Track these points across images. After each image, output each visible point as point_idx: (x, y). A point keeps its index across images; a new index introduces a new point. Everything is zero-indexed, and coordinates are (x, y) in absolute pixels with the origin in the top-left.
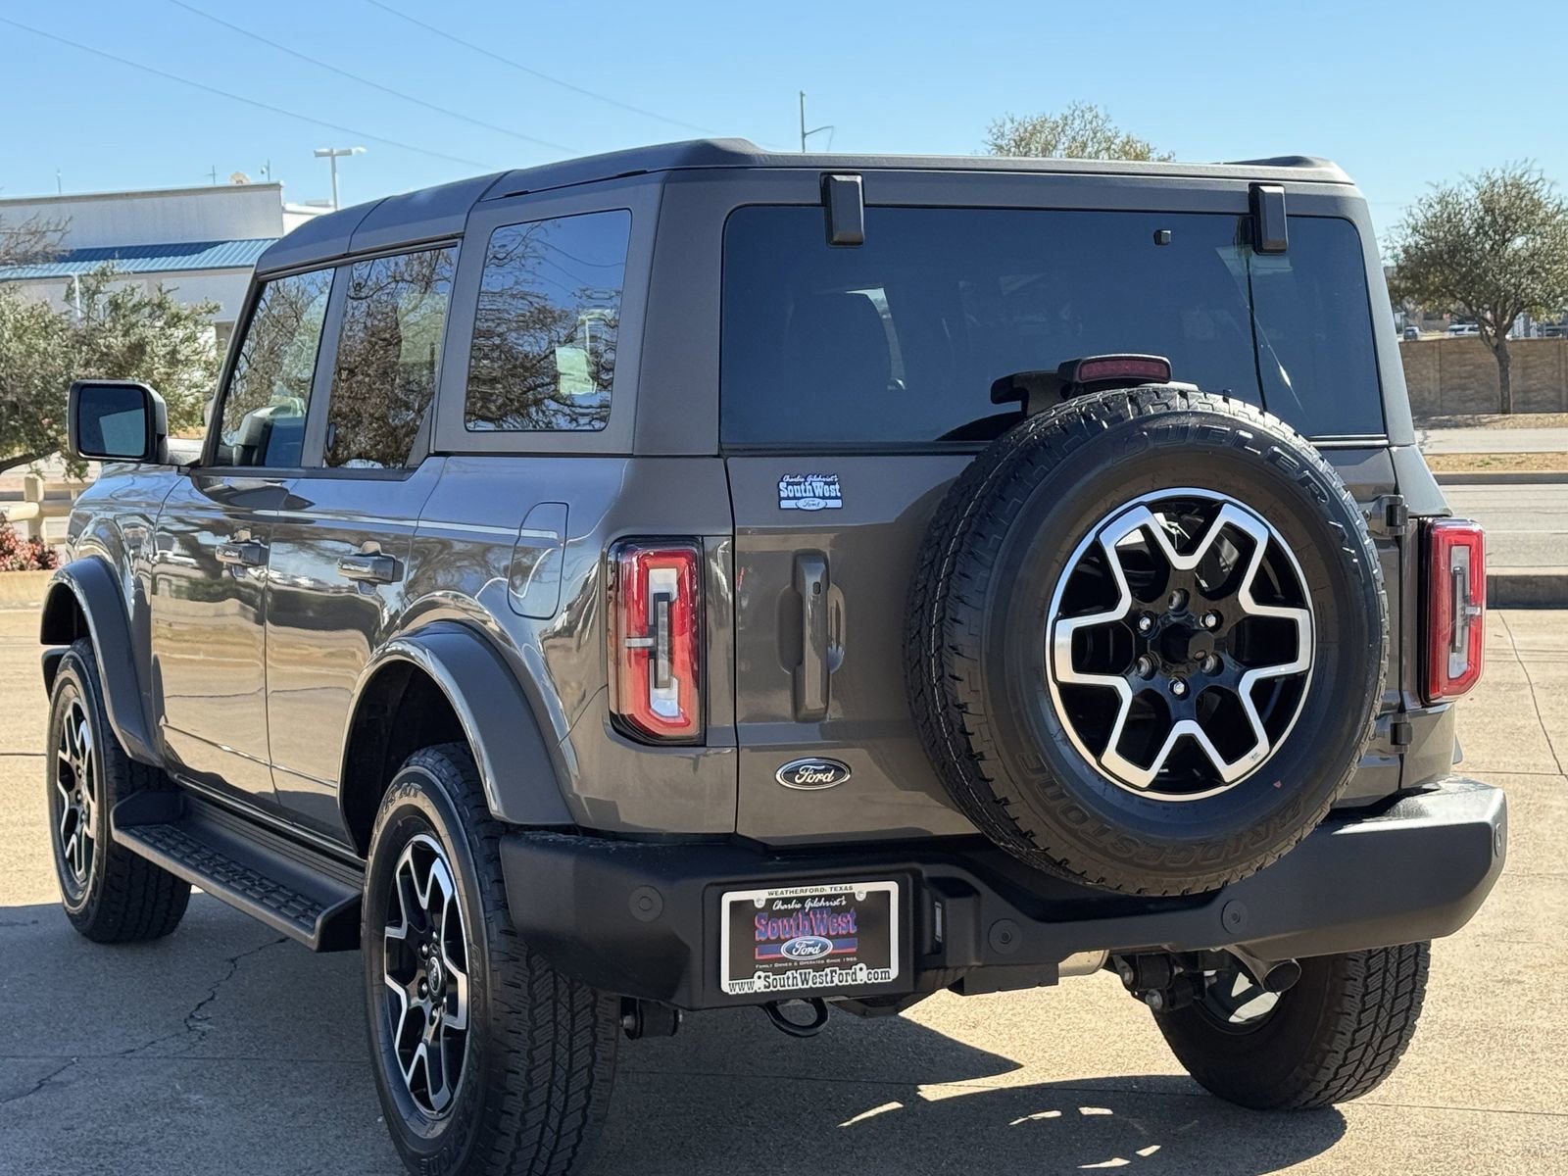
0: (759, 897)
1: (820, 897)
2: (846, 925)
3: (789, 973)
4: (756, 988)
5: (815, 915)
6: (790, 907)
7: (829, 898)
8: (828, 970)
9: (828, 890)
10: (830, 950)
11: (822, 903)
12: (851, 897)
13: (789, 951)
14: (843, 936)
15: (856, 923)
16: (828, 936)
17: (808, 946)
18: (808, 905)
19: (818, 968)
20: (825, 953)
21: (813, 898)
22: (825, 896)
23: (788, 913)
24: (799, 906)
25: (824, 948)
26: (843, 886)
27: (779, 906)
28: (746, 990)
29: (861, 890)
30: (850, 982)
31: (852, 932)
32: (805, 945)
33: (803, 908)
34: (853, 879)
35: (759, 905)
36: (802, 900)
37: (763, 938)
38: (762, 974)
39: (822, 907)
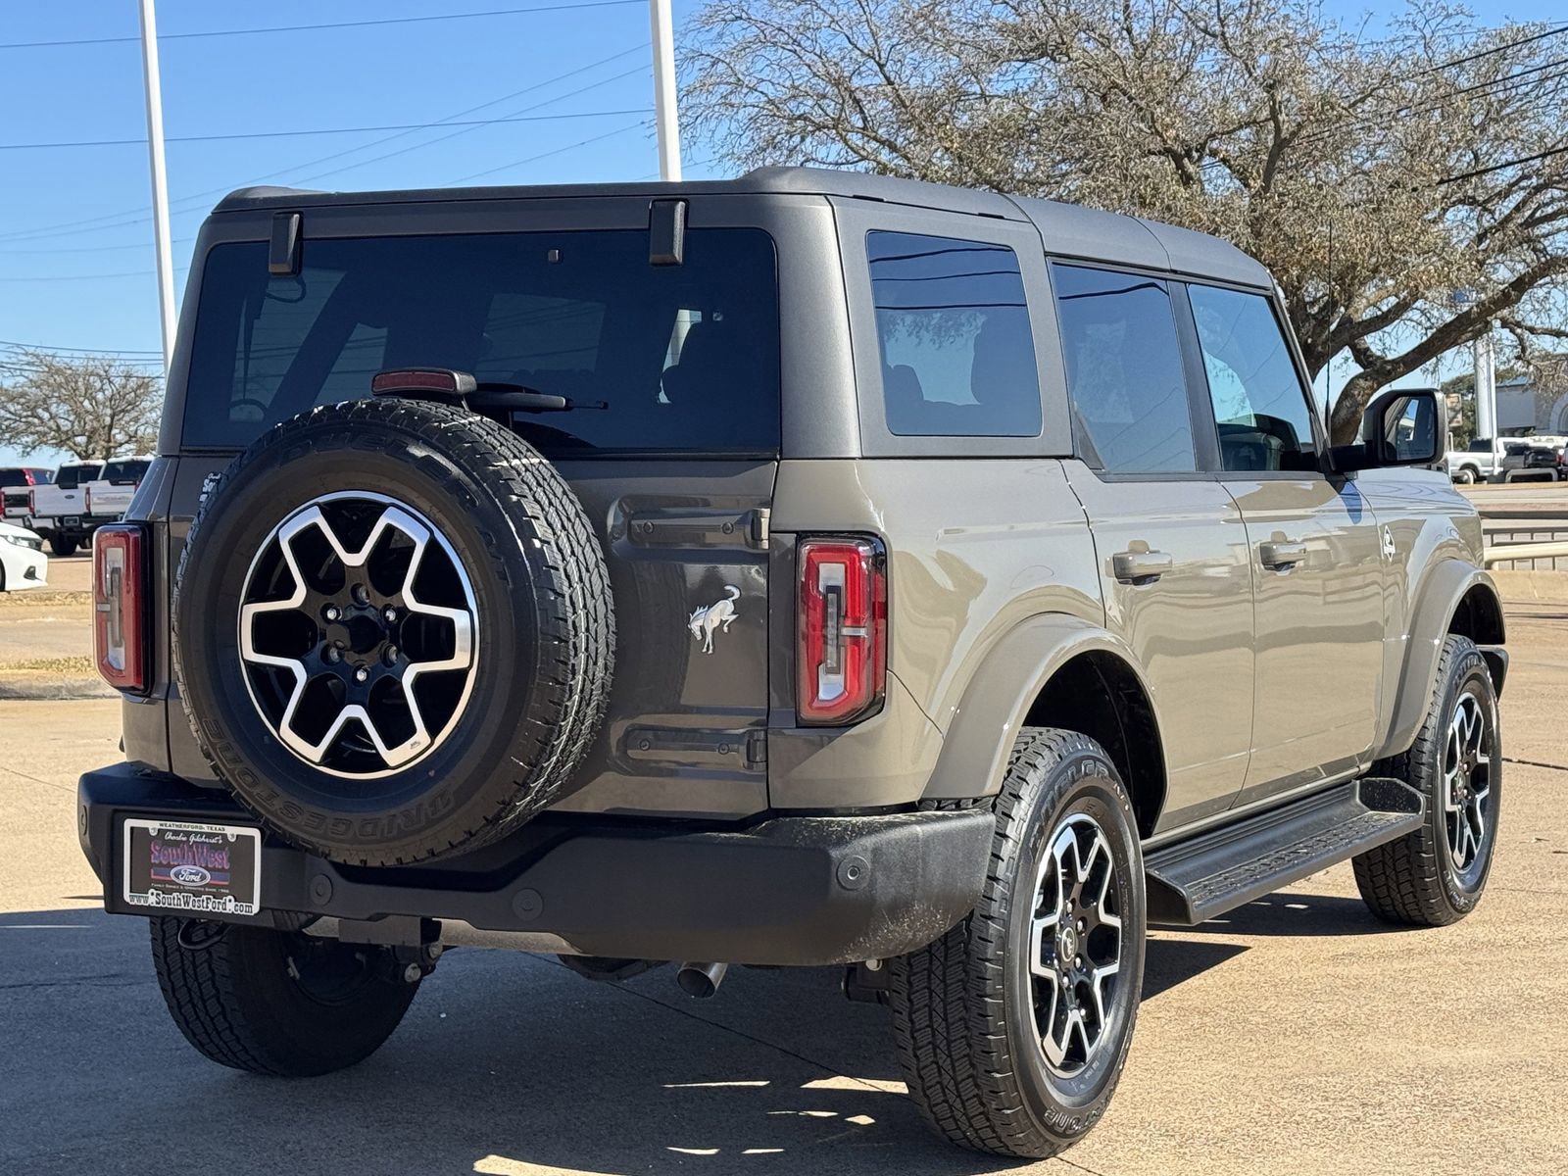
0: (153, 826)
1: (202, 834)
2: (222, 861)
3: (175, 894)
4: (149, 902)
5: (197, 848)
6: (179, 838)
7: (209, 835)
8: (204, 897)
9: (206, 828)
10: (208, 880)
11: (203, 839)
12: (224, 836)
13: (177, 875)
14: (219, 870)
15: (230, 860)
16: (206, 868)
17: (191, 874)
18: (192, 839)
19: (197, 894)
20: (204, 883)
21: (196, 833)
22: (206, 833)
23: (176, 844)
24: (184, 839)
25: (203, 878)
26: (218, 827)
27: (169, 836)
28: (142, 903)
29: (232, 832)
30: (221, 910)
31: (227, 867)
32: (189, 873)
33: (188, 841)
34: (227, 822)
35: (153, 833)
36: (188, 834)
37: (157, 862)
38: (155, 892)
39: (203, 842)
